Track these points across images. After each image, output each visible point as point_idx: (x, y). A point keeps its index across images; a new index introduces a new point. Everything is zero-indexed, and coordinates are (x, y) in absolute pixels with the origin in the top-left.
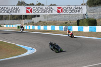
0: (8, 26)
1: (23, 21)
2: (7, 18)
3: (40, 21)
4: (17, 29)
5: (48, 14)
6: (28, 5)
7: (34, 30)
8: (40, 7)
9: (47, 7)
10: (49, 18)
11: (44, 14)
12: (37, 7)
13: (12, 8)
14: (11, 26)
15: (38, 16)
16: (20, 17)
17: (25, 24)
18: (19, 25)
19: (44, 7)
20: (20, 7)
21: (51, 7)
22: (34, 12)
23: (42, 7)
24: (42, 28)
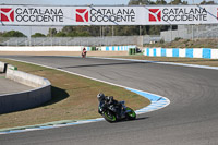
0: (110, 48)
1: (141, 39)
2: (107, 31)
3: (177, 39)
4: (127, 54)
5: (195, 22)
6: (152, 4)
7: (164, 58)
8: (180, 7)
9: (194, 8)
10: (198, 33)
11: (188, 22)
12: (173, 7)
13: (119, 11)
14: (116, 48)
15: (175, 27)
16: (136, 31)
17: (144, 45)
18: (134, 47)
19: (188, 9)
20: (135, 8)
21: (203, 7)
22: (166, 18)
23: (183, 7)
24: (182, 53)
